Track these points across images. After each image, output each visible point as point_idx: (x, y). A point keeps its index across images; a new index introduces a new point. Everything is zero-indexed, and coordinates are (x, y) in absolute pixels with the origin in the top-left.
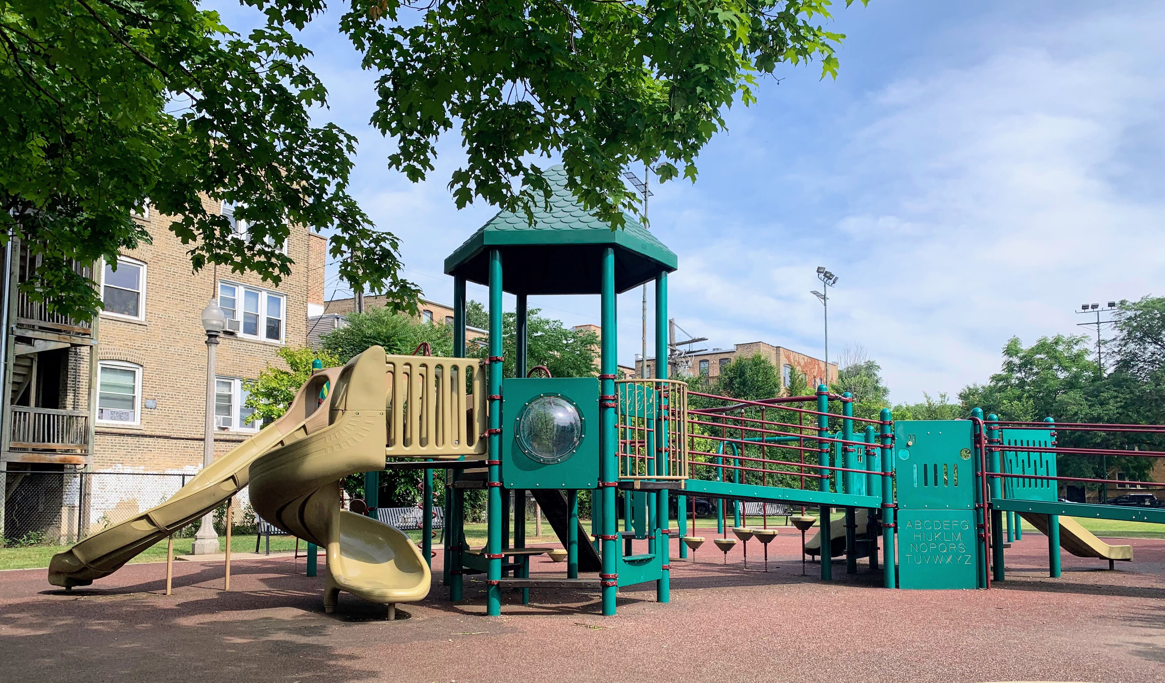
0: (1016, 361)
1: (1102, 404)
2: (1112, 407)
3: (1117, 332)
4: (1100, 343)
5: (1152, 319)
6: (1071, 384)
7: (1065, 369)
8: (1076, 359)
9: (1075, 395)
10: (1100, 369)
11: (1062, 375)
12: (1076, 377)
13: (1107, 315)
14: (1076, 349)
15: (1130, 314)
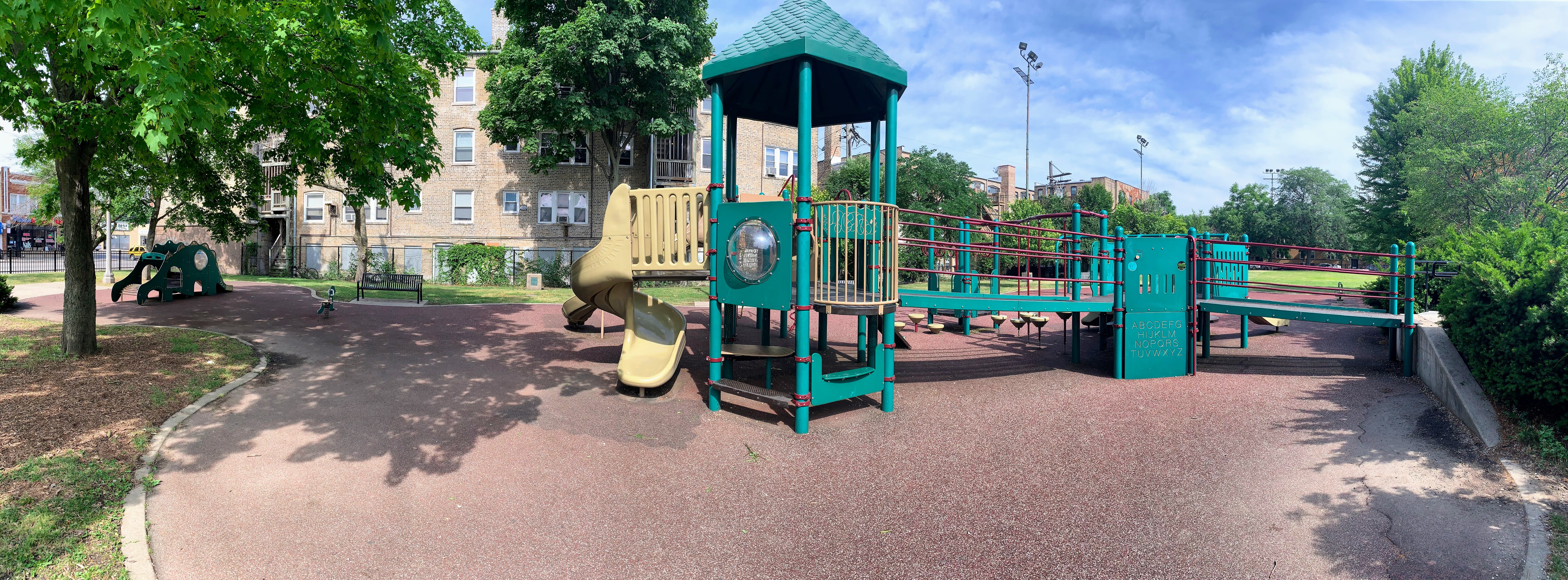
0: (1236, 195)
1: (1272, 219)
2: (1276, 219)
3: (1279, 184)
4: (1272, 189)
5: (1294, 180)
6: (1260, 208)
7: (1258, 201)
8: (1262, 196)
9: (1261, 213)
10: (1272, 202)
11: (1256, 203)
12: (1262, 205)
13: (1276, 176)
14: (1263, 191)
15: (1285, 176)
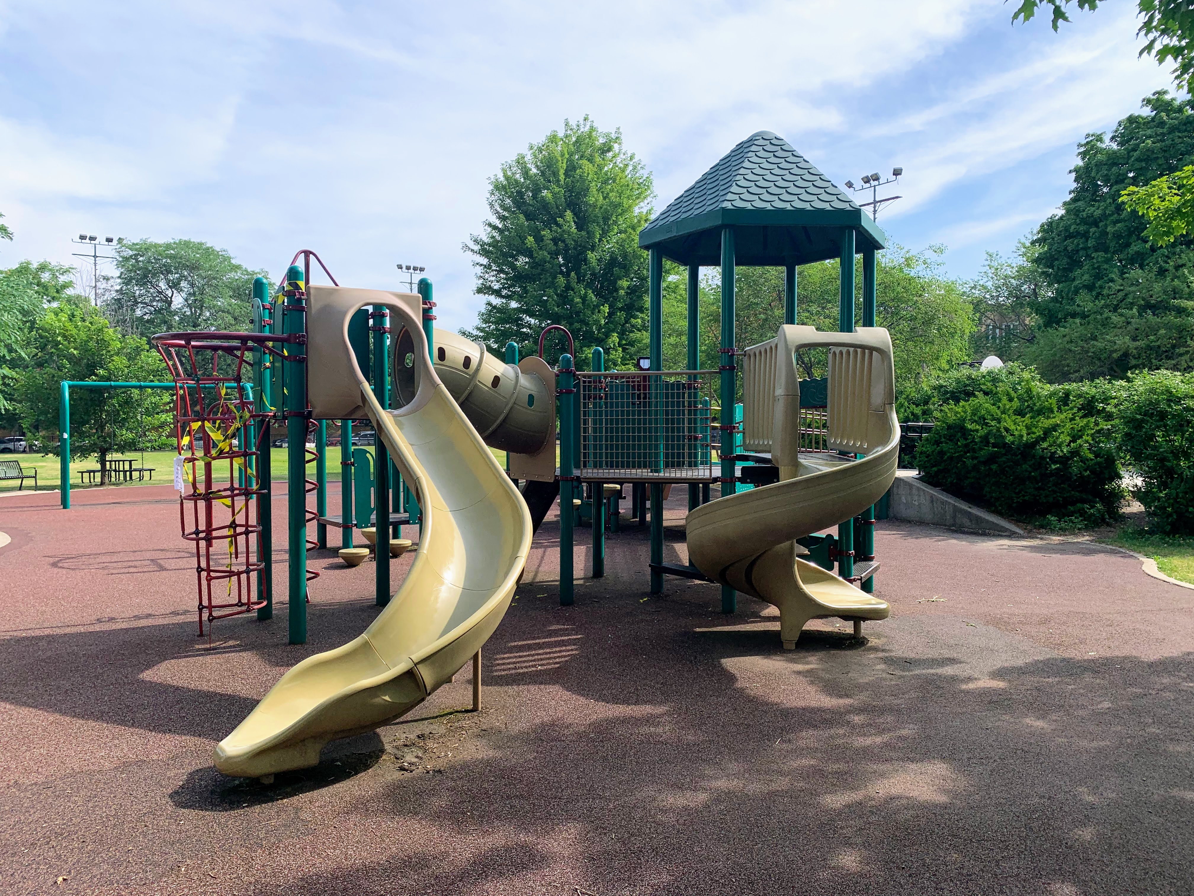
13: (105, 250)
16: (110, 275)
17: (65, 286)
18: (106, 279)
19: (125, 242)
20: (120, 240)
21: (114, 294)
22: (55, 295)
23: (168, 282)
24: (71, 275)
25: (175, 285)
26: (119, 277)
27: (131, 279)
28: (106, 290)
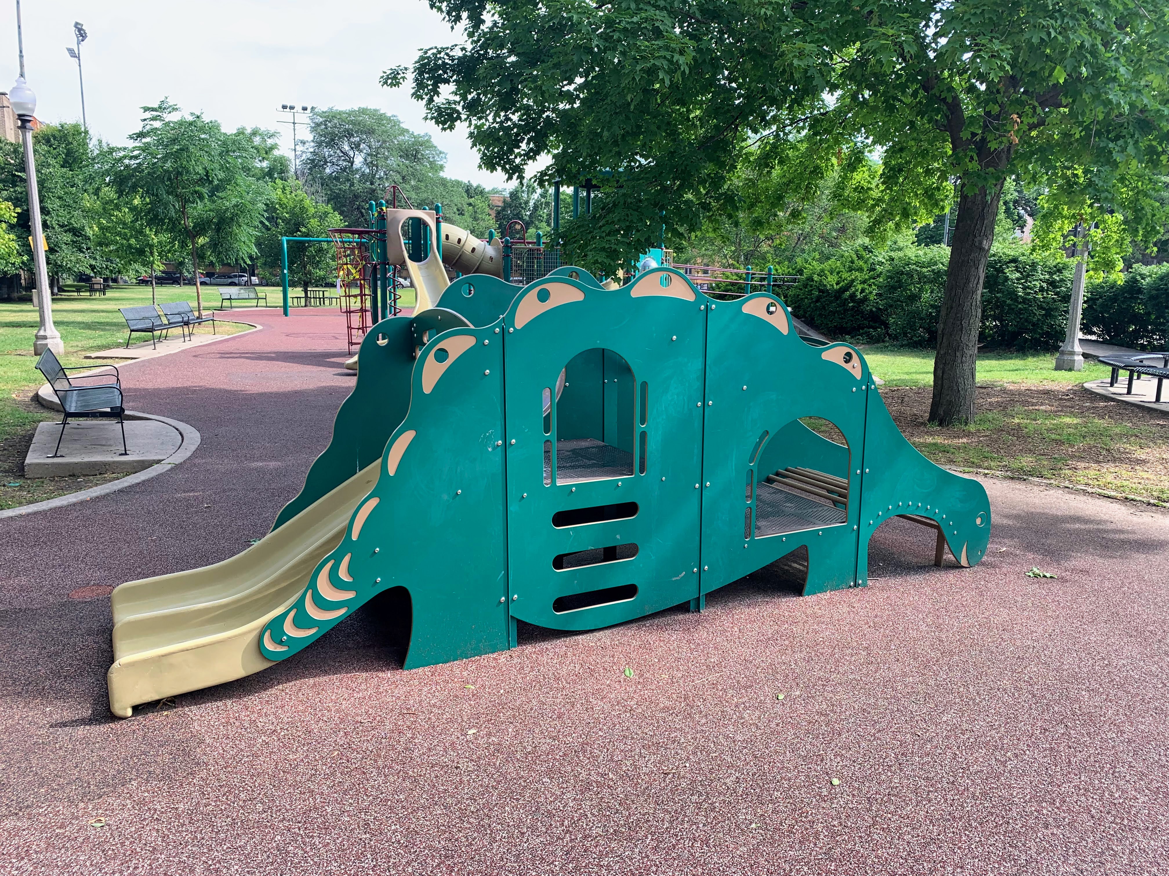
4: (293, 141)
16: (305, 139)
17: (271, 148)
18: (303, 143)
19: (316, 110)
20: (313, 108)
21: (309, 155)
22: (265, 156)
23: (350, 144)
24: (276, 138)
25: (356, 147)
26: (313, 141)
27: (322, 142)
28: (303, 152)
